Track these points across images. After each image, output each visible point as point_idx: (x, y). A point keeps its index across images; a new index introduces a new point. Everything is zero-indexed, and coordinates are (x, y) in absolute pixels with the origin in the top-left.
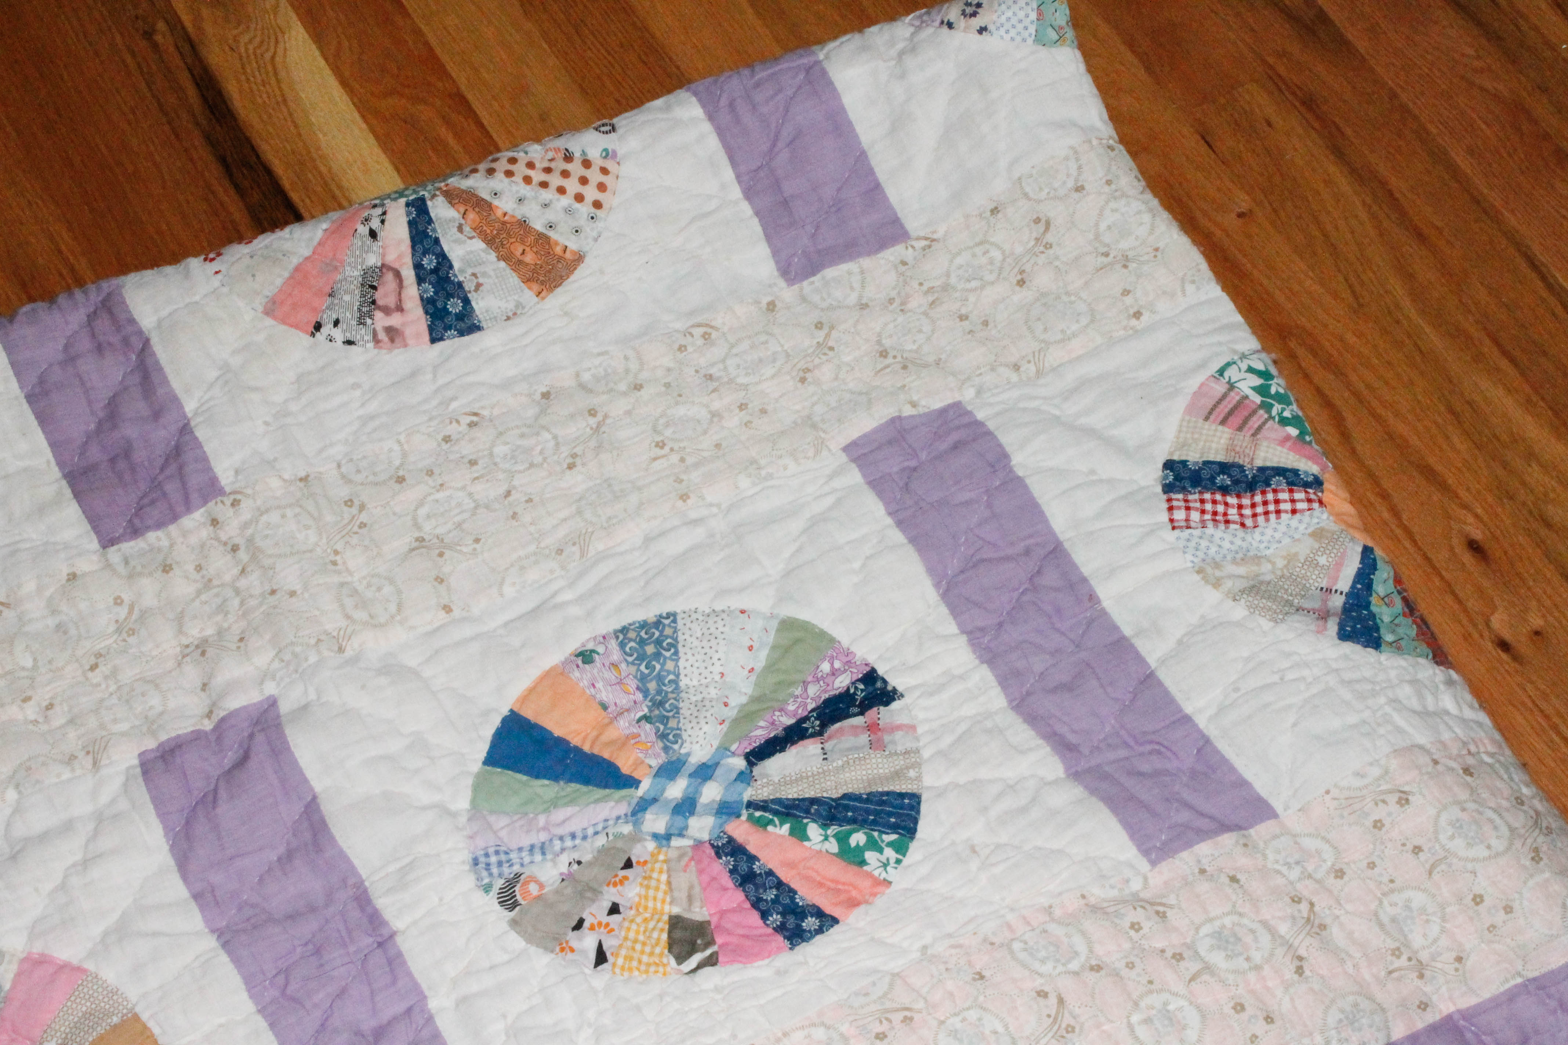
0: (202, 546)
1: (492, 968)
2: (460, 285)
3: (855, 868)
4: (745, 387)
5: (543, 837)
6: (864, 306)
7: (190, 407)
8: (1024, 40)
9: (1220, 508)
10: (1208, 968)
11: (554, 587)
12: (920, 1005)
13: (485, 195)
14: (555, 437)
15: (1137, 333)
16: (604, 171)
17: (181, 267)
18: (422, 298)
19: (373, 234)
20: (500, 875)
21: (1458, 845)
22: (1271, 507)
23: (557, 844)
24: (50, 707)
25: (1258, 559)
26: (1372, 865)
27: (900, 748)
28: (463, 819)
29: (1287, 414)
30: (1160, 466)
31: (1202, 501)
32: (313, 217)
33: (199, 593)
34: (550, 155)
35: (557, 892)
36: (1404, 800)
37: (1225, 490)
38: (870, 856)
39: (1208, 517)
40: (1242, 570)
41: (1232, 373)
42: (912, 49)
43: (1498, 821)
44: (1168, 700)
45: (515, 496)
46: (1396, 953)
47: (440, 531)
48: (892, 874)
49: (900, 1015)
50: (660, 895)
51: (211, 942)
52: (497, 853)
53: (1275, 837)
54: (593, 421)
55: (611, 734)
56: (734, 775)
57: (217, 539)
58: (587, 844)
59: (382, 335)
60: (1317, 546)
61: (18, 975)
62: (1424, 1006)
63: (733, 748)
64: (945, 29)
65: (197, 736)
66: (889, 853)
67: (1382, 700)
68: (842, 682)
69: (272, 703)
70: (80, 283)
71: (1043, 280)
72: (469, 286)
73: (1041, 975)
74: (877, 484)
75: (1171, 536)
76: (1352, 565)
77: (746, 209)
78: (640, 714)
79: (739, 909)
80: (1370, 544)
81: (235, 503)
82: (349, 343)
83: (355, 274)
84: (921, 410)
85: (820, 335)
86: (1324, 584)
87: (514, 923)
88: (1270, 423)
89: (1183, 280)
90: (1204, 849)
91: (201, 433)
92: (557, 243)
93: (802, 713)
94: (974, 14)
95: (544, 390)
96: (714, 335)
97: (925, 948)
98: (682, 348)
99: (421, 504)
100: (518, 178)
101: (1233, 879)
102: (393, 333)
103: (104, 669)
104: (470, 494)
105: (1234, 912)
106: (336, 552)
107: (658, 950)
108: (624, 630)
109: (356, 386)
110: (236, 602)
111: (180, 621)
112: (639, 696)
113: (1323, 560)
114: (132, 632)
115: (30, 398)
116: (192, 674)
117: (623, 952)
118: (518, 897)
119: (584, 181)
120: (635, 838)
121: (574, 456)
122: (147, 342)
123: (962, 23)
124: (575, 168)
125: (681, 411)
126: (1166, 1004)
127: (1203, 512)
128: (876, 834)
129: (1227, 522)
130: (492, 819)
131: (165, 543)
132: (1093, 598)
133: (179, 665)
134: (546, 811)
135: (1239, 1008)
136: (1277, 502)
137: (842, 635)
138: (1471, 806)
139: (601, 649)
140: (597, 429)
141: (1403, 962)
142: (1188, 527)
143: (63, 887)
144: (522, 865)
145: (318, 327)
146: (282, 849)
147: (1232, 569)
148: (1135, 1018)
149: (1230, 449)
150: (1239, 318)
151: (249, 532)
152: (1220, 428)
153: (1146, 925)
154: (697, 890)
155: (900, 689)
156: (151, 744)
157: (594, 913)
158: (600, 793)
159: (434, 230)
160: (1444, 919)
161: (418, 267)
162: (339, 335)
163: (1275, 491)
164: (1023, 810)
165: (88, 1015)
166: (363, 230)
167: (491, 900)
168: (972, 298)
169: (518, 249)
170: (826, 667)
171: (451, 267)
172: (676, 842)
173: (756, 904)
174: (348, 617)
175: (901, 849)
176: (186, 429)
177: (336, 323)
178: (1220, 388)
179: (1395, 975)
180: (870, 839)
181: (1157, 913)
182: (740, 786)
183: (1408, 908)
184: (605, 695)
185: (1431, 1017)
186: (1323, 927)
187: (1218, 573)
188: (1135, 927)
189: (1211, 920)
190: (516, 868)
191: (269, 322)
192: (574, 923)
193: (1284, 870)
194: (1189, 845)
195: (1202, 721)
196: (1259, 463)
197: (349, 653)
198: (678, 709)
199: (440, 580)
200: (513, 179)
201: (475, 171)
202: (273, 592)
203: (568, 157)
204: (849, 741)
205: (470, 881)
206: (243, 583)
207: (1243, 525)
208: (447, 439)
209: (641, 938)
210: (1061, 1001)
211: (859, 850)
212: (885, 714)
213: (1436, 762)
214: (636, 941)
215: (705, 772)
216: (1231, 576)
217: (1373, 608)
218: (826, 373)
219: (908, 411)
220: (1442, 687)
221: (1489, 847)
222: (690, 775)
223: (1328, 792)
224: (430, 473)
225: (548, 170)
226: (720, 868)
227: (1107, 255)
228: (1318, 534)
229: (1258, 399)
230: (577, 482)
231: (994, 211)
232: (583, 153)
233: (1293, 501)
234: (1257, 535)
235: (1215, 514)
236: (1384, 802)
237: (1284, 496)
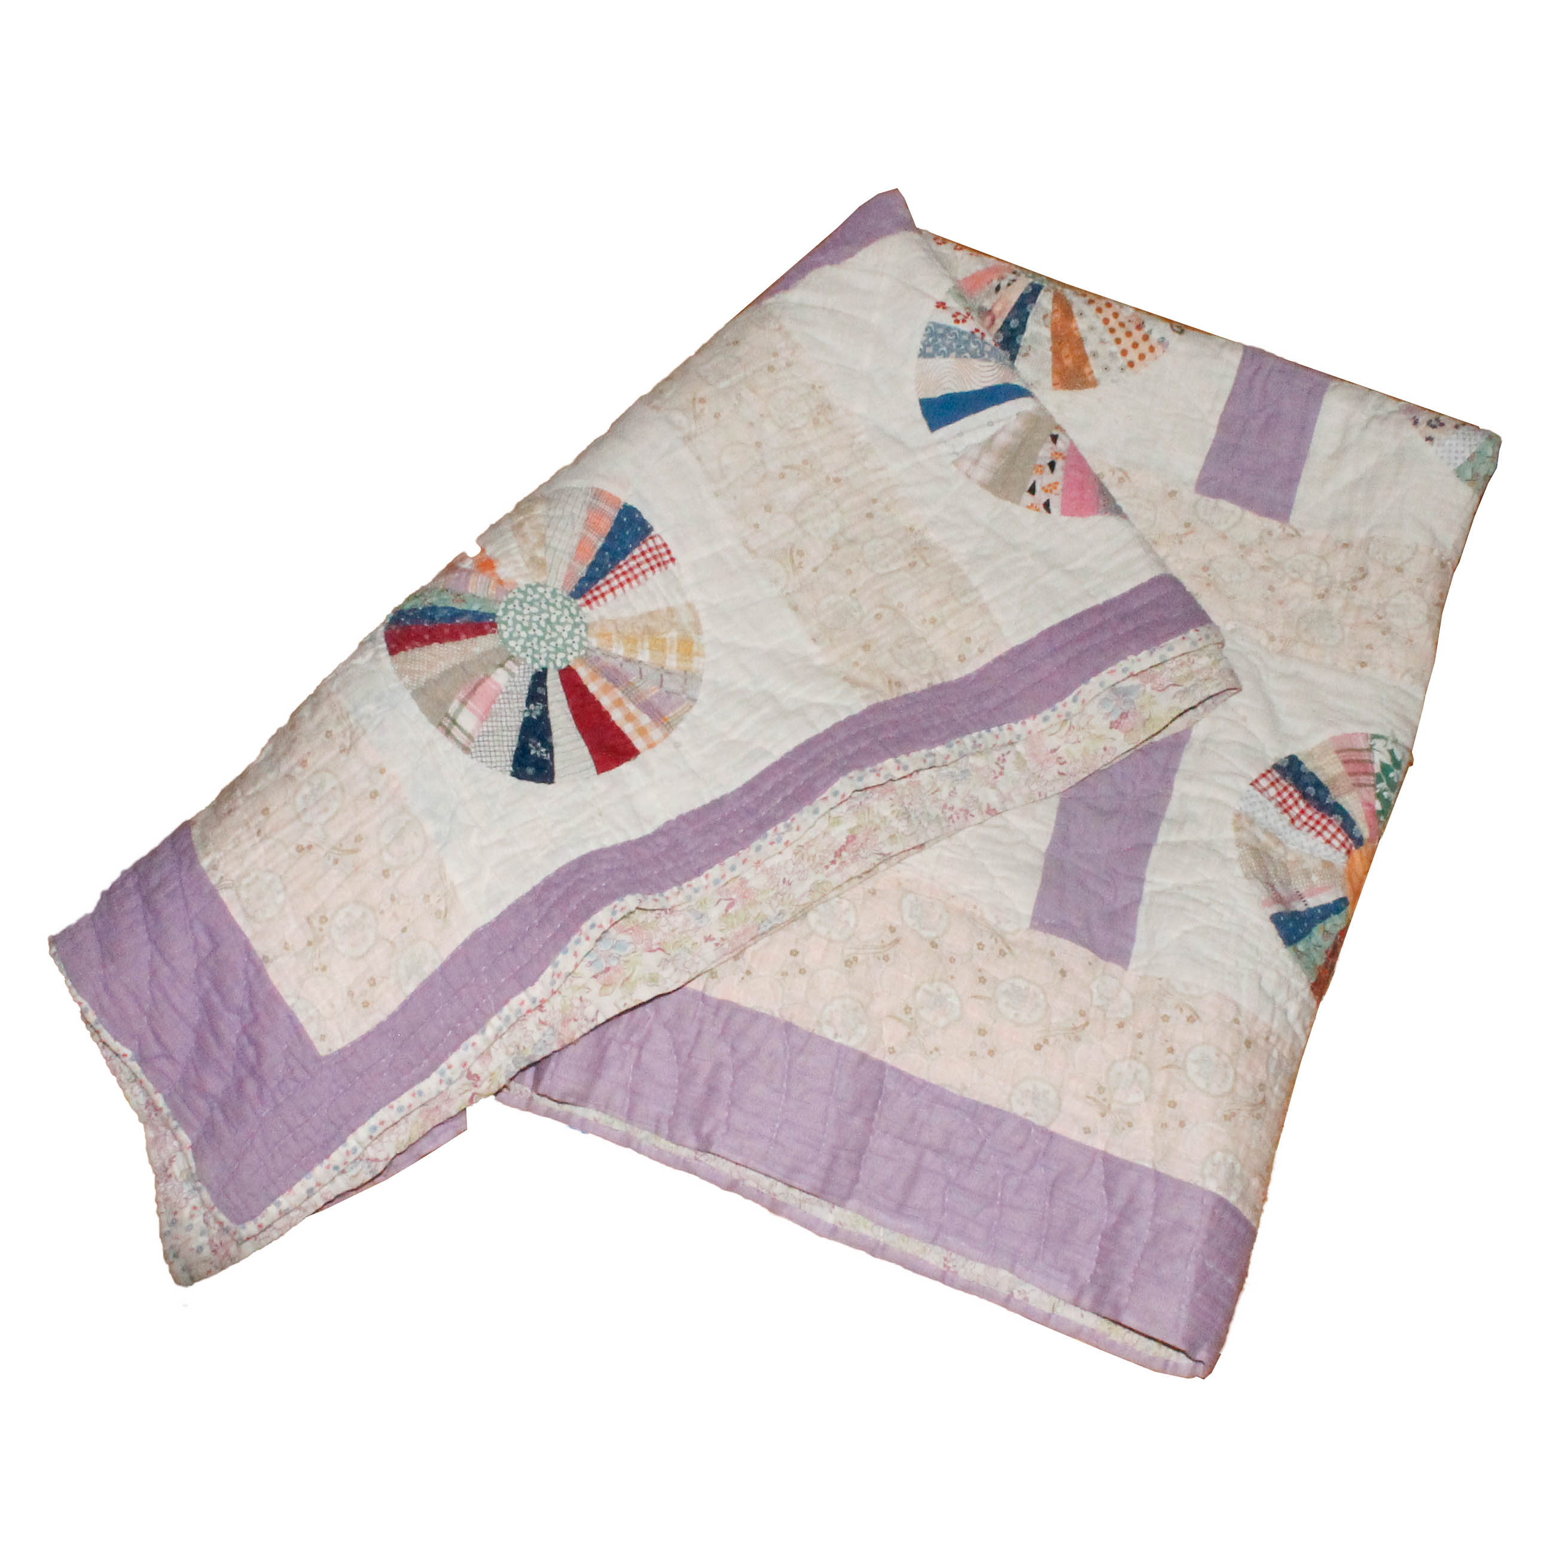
2: (1018, 346)
6: (1225, 537)
8: (1449, 464)
9: (1291, 802)
13: (1075, 310)
15: (1352, 673)
16: (1152, 349)
21: (1194, 1068)
22: (1319, 828)
25: (1280, 843)
29: (1385, 794)
30: (1290, 754)
31: (1285, 789)
34: (1132, 318)
36: (1193, 1019)
37: (1305, 796)
39: (1278, 798)
40: (1263, 838)
41: (1379, 744)
42: (1382, 419)
43: (1230, 1080)
60: (1320, 868)
64: (1411, 423)
67: (1250, 966)
71: (1335, 604)
72: (1022, 351)
75: (1247, 788)
76: (1327, 898)
77: (1212, 433)
80: (1350, 898)
85: (1182, 530)
86: (1302, 891)
88: (1370, 788)
89: (1408, 671)
92: (1089, 366)
94: (1434, 427)
100: (1102, 316)
101: (1063, 973)
105: (1043, 987)
113: (1315, 878)
119: (1135, 345)
123: (1423, 425)
124: (1137, 335)
126: (948, 995)
127: (1279, 794)
129: (1286, 811)
135: (982, 1032)
136: (1325, 828)
138: (1225, 1059)
142: (1260, 792)
147: (1258, 832)
149: (1334, 780)
152: (1340, 764)
153: (988, 951)
159: (1031, 308)
160: (1146, 1098)
161: (1007, 321)
163: (1330, 822)
166: (996, 282)
168: (1286, 582)
169: (1066, 351)
171: (1023, 333)
178: (1362, 744)
179: (1089, 1101)
181: (1002, 950)
185: (1084, 1140)
186: (1079, 1040)
187: (1246, 826)
188: (980, 946)
189: (1025, 980)
193: (1095, 995)
194: (1061, 935)
195: (1147, 889)
196: (1340, 801)
200: (1099, 314)
203: (1140, 327)
210: (897, 941)
213: (1236, 1021)
216: (1252, 835)
217: (1314, 929)
221: (1208, 1085)
223: (1160, 979)
225: (1122, 325)
227: (1380, 618)
228: (1328, 864)
229: (1377, 769)
231: (1346, 545)
232: (1150, 331)
233: (1334, 836)
234: (1295, 833)
235: (1285, 801)
236: (1181, 1010)
237: (1332, 829)
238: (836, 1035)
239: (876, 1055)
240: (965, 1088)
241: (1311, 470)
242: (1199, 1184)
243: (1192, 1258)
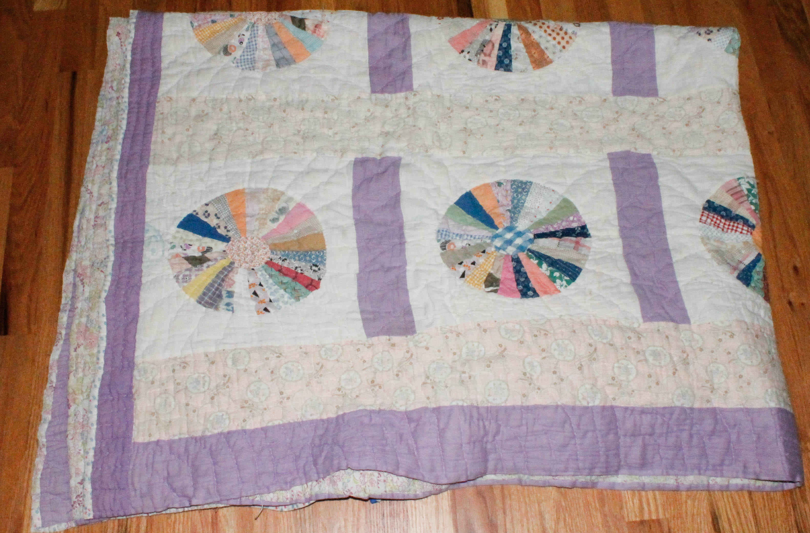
0: (400, 104)
1: (430, 265)
2: (511, 56)
3: (552, 283)
4: (585, 122)
5: (462, 233)
6: (634, 112)
7: (414, 60)
8: (721, 48)
9: (718, 222)
10: (646, 360)
11: (498, 159)
12: (552, 332)
13: (530, 31)
14: (520, 114)
15: (717, 156)
16: (570, 38)
17: (429, 18)
18: (498, 55)
19: (491, 30)
20: (444, 238)
21: (743, 358)
22: (735, 228)
23: (465, 237)
24: (336, 133)
25: (722, 242)
26: (712, 352)
27: (583, 253)
28: (440, 217)
29: (754, 201)
30: (706, 200)
31: (713, 217)
32: (476, 18)
33: (393, 117)
34: (556, 26)
35: (459, 251)
36: (732, 336)
37: (722, 217)
38: (558, 281)
39: (713, 223)
40: (716, 244)
41: (742, 181)
42: (684, 37)
43: (759, 355)
44: (673, 274)
45: (500, 126)
46: (707, 381)
47: (472, 128)
48: (562, 289)
49: (544, 332)
50: (489, 265)
51: (352, 222)
52: (446, 231)
53: (686, 330)
54: (533, 113)
55: (497, 211)
56: (528, 239)
57: (405, 104)
58: (475, 240)
59: (481, 62)
60: (743, 246)
61: (295, 207)
62: (708, 401)
63: (532, 230)
64: (698, 35)
65: (374, 159)
66: (564, 283)
67: (741, 303)
68: (574, 225)
69: (400, 159)
70: (399, 12)
71: (695, 127)
72: (513, 57)
73: (592, 338)
74: (613, 169)
75: (698, 224)
76: (752, 257)
77: (610, 67)
78: (508, 208)
79: (511, 279)
80: (761, 253)
81: (415, 95)
82: (470, 60)
83: (480, 39)
84: (638, 152)
85: (616, 116)
86: (740, 259)
87: (442, 254)
88: (747, 202)
89: (739, 145)
90: (662, 324)
91: (414, 70)
92: (546, 54)
93: (557, 229)
94: (709, 34)
95: (523, 97)
96: (583, 102)
97: (561, 316)
98: (571, 102)
99: (470, 117)
100: (543, 30)
101: (667, 337)
102: (484, 62)
103: (356, 129)
104: (486, 121)
105: (662, 347)
106: (438, 122)
107: (481, 281)
108: (514, 181)
109: (466, 74)
110: (403, 124)
111: (384, 123)
112: (510, 203)
113: (743, 252)
114: (369, 121)
115: (369, 40)
116: (381, 140)
117: (470, 277)
118: (447, 247)
119: (563, 38)
120: (489, 245)
121: (523, 122)
122: (409, 37)
123: (704, 35)
124: (562, 33)
125: (562, 121)
126: (628, 365)
127: (712, 221)
128: (563, 275)
129: (718, 227)
130: (449, 221)
131: (390, 99)
132: (665, 233)
133: (378, 136)
134: (467, 225)
135: (650, 376)
136: (737, 227)
137: (581, 210)
138: (753, 347)
139: (505, 184)
140: (533, 117)
141: (708, 385)
142: (705, 223)
143: (318, 187)
144: (452, 238)
145: (463, 51)
146: (384, 203)
147: (712, 242)
148: (616, 365)
149: (729, 204)
150: (752, 165)
151: (415, 105)
152: (730, 197)
153: (633, 339)
154: (501, 269)
155: (591, 235)
156: (360, 156)
157: (467, 262)
158: (485, 227)
159: (510, 36)
160: (727, 378)
161: (501, 45)
162: (468, 56)
163: (738, 224)
164: (611, 288)
165: (309, 227)
166: (489, 27)
167: (438, 245)
168: (669, 123)
169: (533, 51)
170: (571, 218)
171: (510, 49)
172: (501, 252)
173: (517, 280)
174: (433, 142)
175: (569, 283)
176: (410, 67)
177: (469, 52)
178: (736, 184)
179: (704, 388)
180: (560, 275)
181: (638, 337)
182: (528, 243)
183: (717, 369)
184: (500, 198)
185: (709, 406)
186: (688, 364)
187: (707, 241)
188: (630, 338)
189: (654, 346)
190: (450, 238)
191: (448, 44)
192: (460, 262)
193: (684, 341)
194: (658, 320)
195: (681, 285)
196: (737, 213)
197: (429, 153)
198: (520, 212)
199: (466, 143)
200: (541, 29)
201: (531, 22)
202: (414, 126)
203: (561, 29)
204: (568, 244)
205: (434, 236)
206: (407, 120)
207: (723, 230)
208: (487, 101)
209: (478, 275)
210: (595, 350)
211: (555, 278)
212: (582, 240)
213: (748, 329)
214: (475, 275)
215: (519, 234)
216: (712, 245)
217: (753, 274)
218: (612, 128)
219: (633, 150)
220: (762, 307)
221: (752, 362)
222: (515, 233)
223: (709, 323)
224: (477, 109)
225: (553, 31)
226: (511, 265)
227: (718, 127)
228: (746, 243)
229: (746, 192)
230: (520, 130)
231: (689, 99)
232: (567, 30)
233: (742, 229)
234: (726, 235)
235: (716, 223)
236: (725, 334)
237: (740, 226)
238: (588, 403)
239: (608, 404)
240: (652, 404)
241: (660, 70)
242: (767, 407)
243: (778, 439)
